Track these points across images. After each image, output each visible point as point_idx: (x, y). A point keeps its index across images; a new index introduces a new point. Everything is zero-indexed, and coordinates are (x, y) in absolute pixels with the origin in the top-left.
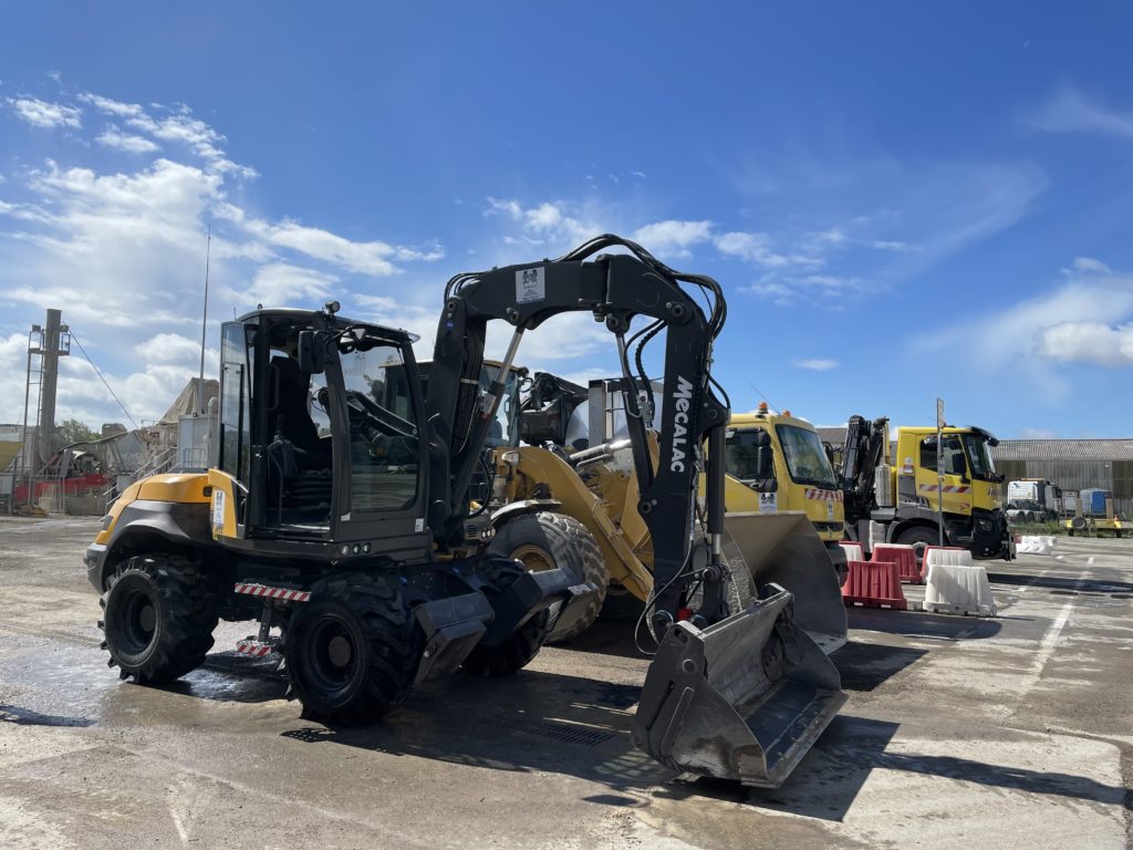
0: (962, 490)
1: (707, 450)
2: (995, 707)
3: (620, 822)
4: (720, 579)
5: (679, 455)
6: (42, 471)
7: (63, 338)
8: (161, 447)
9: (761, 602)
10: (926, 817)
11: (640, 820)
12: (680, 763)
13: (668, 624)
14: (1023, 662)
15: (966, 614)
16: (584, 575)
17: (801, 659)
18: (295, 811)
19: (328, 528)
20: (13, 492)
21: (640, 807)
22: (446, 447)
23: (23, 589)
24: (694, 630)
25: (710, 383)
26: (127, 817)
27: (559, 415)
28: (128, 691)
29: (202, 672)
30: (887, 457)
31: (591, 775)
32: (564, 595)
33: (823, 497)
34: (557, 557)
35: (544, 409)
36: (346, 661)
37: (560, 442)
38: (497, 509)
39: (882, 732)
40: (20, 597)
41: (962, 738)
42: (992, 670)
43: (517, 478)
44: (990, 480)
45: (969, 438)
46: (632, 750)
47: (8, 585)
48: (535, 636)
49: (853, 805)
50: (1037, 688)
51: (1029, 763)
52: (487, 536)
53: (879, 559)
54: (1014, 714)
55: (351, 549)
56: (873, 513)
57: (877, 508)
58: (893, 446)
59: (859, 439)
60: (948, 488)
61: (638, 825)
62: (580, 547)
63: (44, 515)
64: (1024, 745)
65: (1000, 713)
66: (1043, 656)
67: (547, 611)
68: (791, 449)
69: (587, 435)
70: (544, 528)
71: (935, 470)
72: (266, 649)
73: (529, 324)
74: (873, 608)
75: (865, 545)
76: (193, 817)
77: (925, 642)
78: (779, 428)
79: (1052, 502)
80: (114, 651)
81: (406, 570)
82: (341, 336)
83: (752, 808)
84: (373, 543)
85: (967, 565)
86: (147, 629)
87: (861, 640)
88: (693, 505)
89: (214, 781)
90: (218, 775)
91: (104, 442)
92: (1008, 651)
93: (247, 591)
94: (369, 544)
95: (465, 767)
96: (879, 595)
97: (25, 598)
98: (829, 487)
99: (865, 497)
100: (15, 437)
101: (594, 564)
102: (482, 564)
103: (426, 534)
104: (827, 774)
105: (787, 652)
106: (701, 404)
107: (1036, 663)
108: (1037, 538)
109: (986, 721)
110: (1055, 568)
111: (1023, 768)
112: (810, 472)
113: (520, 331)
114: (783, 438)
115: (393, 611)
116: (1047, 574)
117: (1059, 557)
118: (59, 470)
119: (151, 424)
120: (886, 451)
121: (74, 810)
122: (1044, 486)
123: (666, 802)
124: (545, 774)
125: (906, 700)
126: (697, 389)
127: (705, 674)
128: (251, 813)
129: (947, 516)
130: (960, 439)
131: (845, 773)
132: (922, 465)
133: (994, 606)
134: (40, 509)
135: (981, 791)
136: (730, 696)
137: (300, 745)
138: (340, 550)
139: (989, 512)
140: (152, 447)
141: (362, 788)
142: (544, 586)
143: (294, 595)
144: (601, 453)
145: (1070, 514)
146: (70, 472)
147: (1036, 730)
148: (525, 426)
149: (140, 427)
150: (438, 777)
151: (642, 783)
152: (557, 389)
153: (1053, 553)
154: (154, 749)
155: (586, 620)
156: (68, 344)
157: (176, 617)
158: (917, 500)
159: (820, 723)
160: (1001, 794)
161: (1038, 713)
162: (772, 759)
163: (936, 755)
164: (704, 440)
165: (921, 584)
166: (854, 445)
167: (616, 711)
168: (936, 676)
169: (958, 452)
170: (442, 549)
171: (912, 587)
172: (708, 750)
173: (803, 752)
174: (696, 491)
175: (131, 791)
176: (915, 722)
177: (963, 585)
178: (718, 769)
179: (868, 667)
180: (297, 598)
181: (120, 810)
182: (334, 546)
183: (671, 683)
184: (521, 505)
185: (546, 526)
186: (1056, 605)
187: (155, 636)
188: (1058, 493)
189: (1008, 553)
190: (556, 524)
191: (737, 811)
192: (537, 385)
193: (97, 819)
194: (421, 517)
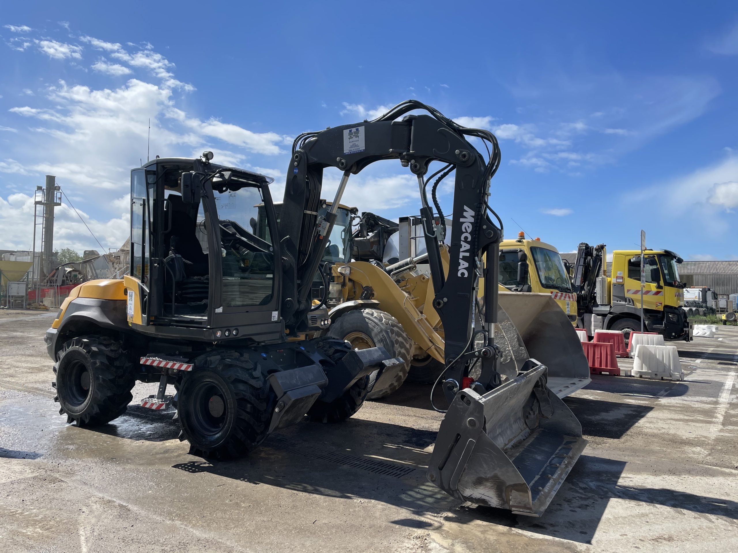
0: (657, 293)
1: (485, 261)
2: (694, 449)
3: (418, 542)
4: (494, 355)
5: (464, 265)
6: (45, 281)
7: (57, 194)
8: (121, 266)
9: (525, 372)
10: (656, 540)
11: (434, 541)
12: (465, 495)
13: (455, 389)
14: (709, 414)
15: (662, 379)
16: (395, 353)
17: (553, 413)
18: (173, 529)
19: (206, 318)
20: (27, 295)
21: (434, 529)
22: (294, 260)
23: (19, 358)
24: (476, 396)
25: (488, 211)
26: (46, 533)
27: (379, 241)
28: (71, 432)
29: (126, 418)
30: (604, 271)
31: (398, 502)
32: (381, 366)
33: (563, 298)
34: (376, 340)
35: (368, 237)
36: (221, 414)
37: (379, 259)
38: (334, 306)
39: (614, 468)
40: (15, 364)
41: (674, 474)
42: (687, 421)
43: (349, 284)
44: (677, 287)
45: (662, 258)
46: (428, 482)
47: (10, 356)
48: (359, 394)
49: (598, 529)
50: (722, 434)
51: (728, 495)
52: (325, 324)
53: (599, 340)
54: (709, 455)
55: (223, 333)
56: (594, 309)
57: (597, 306)
58: (610, 264)
59: (585, 259)
60: (647, 292)
61: (432, 545)
62: (392, 333)
63: (46, 309)
64: (721, 479)
65: (699, 454)
66: (722, 409)
67: (368, 377)
68: (542, 265)
69: (398, 255)
70: (367, 320)
71: (640, 280)
72: (162, 405)
73: (354, 169)
74: (597, 374)
75: (589, 331)
76: (95, 534)
77: (636, 399)
78: (533, 249)
79: (711, 303)
80: (63, 404)
81: (266, 348)
82: (214, 176)
83: (520, 531)
84: (240, 329)
85: (661, 345)
86: (85, 389)
87: (591, 398)
88: (474, 302)
89: (116, 504)
90: (122, 499)
91: (85, 262)
92: (697, 406)
93: (148, 363)
94: (237, 330)
95: (305, 494)
96: (601, 365)
97: (20, 364)
98: (566, 290)
99: (588, 299)
100: (28, 259)
101: (402, 345)
102: (321, 344)
103: (280, 322)
104: (577, 503)
105: (542, 409)
106: (480, 227)
107: (718, 415)
108: (705, 326)
109: (689, 460)
110: (718, 346)
111: (723, 498)
112: (554, 280)
113: (347, 175)
114: (535, 256)
115: (254, 378)
116: (713, 350)
117: (719, 339)
118: (56, 280)
119: (115, 251)
120: (604, 267)
121: (8, 527)
122: (706, 292)
123: (454, 526)
124: (363, 500)
125: (629, 444)
126: (478, 215)
127: (484, 429)
128: (140, 532)
129: (646, 311)
130: (656, 258)
131: (589, 502)
132: (630, 276)
133: (682, 373)
134: (44, 305)
135: (695, 518)
136: (500, 442)
137: (184, 475)
138: (215, 334)
139: (675, 308)
140: (116, 266)
141: (225, 511)
142: (365, 360)
143: (181, 366)
144: (407, 264)
145: (723, 311)
146: (63, 281)
147: (728, 467)
148: (355, 248)
149: (108, 253)
150: (283, 503)
151: (436, 509)
152: (378, 224)
153: (715, 336)
154: (79, 477)
155: (396, 384)
156: (60, 199)
157: (104, 380)
158: (625, 300)
159: (569, 463)
160: (710, 521)
161: (726, 453)
162: (535, 492)
163: (656, 487)
164: (483, 254)
165: (628, 357)
166: (582, 263)
167: (417, 450)
168: (648, 425)
169: (655, 267)
170: (293, 333)
171: (622, 359)
172: (486, 486)
173: (558, 487)
174: (477, 292)
175: (54, 511)
176: (637, 461)
177: (661, 359)
178: (494, 502)
179: (598, 417)
180: (183, 368)
181: (42, 528)
182: (211, 330)
183: (458, 435)
184: (351, 303)
185: (369, 319)
186: (725, 373)
187: (90, 393)
188: (715, 296)
189: (688, 336)
190: (375, 317)
191: (509, 533)
192: (364, 220)
193: (24, 535)
194: (276, 310)
